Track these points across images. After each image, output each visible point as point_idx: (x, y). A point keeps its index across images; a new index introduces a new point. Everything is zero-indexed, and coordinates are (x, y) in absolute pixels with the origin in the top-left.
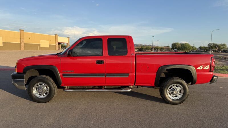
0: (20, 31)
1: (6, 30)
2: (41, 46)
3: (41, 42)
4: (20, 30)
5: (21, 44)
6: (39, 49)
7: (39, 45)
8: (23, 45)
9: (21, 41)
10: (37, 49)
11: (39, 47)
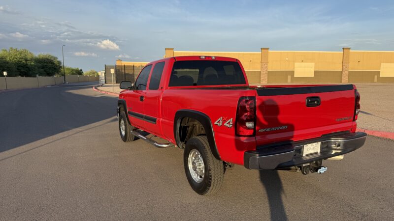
0: (343, 51)
1: (320, 52)
2: (381, 75)
3: (382, 67)
4: (343, 49)
5: (343, 73)
6: (376, 80)
7: (379, 73)
8: (346, 73)
9: (344, 67)
10: (373, 82)
11: (376, 77)
